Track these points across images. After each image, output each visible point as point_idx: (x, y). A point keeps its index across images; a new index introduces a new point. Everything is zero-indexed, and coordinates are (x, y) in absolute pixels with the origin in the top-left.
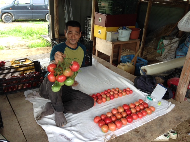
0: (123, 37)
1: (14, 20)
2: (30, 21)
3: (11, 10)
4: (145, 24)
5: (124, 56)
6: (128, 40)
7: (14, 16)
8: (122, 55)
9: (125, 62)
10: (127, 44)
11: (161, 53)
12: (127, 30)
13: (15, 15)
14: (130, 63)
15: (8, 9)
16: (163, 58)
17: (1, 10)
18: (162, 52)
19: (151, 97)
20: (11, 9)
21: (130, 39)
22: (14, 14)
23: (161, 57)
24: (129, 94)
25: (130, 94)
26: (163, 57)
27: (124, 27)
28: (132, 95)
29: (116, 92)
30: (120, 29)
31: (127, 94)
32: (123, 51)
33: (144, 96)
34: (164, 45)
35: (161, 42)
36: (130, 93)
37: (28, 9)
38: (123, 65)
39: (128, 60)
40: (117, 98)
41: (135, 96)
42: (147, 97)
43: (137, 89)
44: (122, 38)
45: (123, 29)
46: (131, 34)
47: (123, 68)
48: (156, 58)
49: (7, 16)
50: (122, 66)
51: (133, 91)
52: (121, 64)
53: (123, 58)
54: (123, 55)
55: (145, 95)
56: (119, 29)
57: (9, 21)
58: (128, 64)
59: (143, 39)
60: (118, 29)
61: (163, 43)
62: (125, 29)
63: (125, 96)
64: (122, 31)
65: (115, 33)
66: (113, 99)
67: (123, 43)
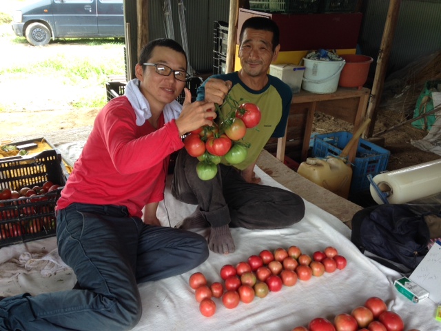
0: (318, 82)
1: (53, 38)
2: (91, 41)
3: (46, 13)
4: (383, 46)
5: (321, 137)
6: (334, 90)
7: (55, 28)
8: (314, 131)
9: (322, 156)
10: (329, 101)
11: (423, 127)
12: (331, 60)
13: (57, 26)
14: (337, 160)
15: (39, 11)
16: (432, 143)
17: (23, 15)
18: (426, 124)
19: (410, 288)
20: (46, 11)
21: (340, 86)
22: (53, 24)
23: (426, 141)
24: (334, 271)
25: (337, 271)
26: (432, 140)
27: (323, 51)
28: (344, 273)
29: (291, 264)
30: (309, 58)
31: (326, 270)
32: (318, 120)
33: (386, 281)
34: (435, 105)
35: (424, 99)
36: (337, 266)
37: (87, 12)
38: (317, 165)
39: (331, 147)
40: (293, 284)
41: (353, 278)
42: (397, 286)
43: (362, 251)
44: (316, 85)
45: (319, 58)
46: (342, 72)
47: (316, 173)
48: (412, 142)
49: (38, 29)
50: (312, 168)
51: (348, 261)
52: (309, 160)
53: (319, 141)
54: (319, 131)
55: (388, 276)
56: (308, 56)
57: (42, 40)
58: (332, 160)
59: (377, 88)
60: (305, 57)
61: (430, 100)
62: (325, 56)
63: (322, 277)
64: (317, 62)
65: (295, 69)
66: (277, 289)
67: (317, 100)
